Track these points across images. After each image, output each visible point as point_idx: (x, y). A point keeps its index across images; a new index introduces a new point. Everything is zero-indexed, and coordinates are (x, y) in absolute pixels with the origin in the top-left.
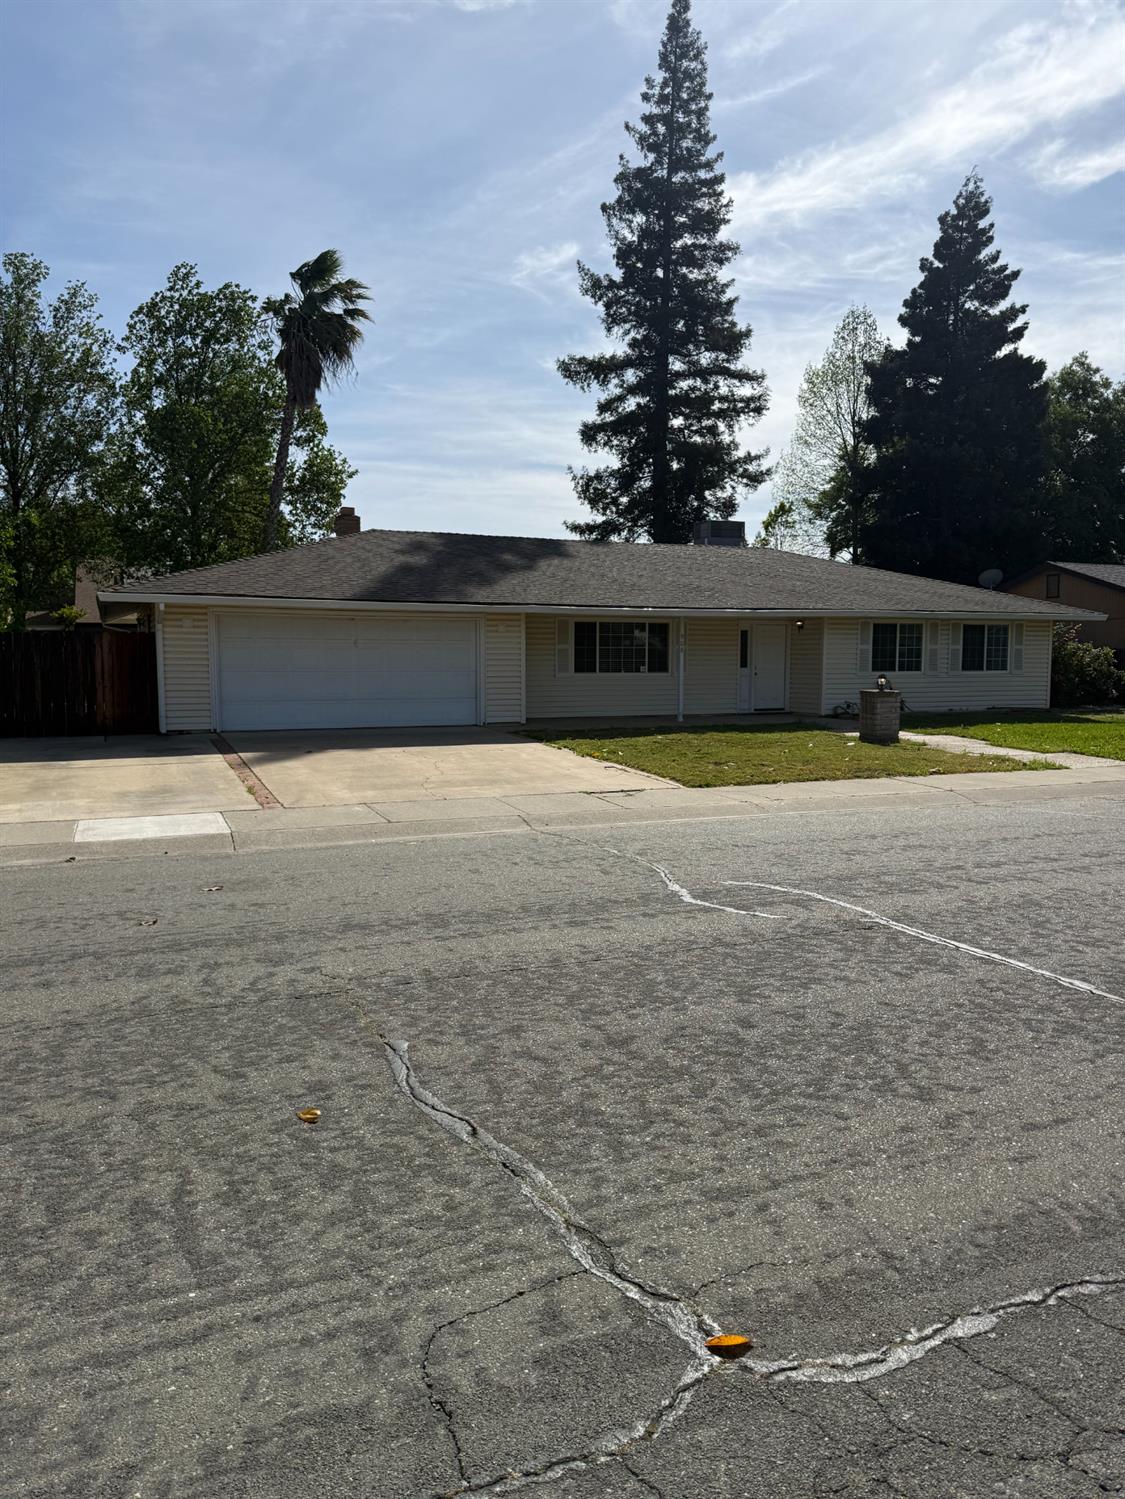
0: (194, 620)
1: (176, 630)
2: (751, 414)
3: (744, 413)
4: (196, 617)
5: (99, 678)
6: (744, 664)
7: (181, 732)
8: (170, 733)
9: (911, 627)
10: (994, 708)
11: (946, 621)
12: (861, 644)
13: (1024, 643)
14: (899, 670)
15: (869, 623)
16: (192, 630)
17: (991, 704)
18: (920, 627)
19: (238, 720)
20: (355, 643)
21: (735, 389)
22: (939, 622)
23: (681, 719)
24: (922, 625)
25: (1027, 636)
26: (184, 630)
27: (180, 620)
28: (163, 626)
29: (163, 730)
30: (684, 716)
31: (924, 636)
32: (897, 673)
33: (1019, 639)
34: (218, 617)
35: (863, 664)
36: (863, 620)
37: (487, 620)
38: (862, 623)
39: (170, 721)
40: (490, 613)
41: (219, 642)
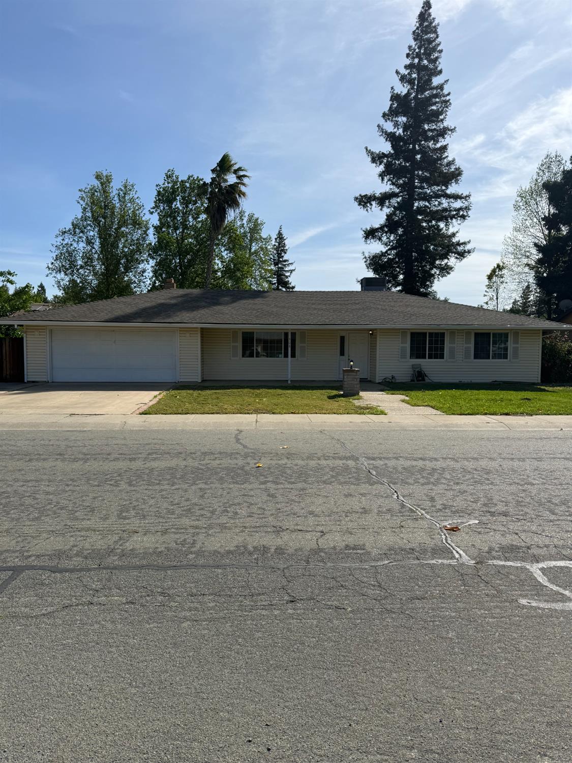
0: (40, 332)
1: (33, 336)
2: (459, 218)
3: (455, 218)
4: (40, 330)
5: (4, 358)
6: (342, 354)
7: (33, 382)
8: (28, 382)
9: (437, 334)
10: (496, 381)
11: (460, 331)
12: (401, 343)
13: (520, 343)
14: (429, 358)
15: (407, 332)
16: (39, 336)
17: (495, 379)
18: (443, 335)
19: (60, 377)
20: (115, 342)
21: (451, 204)
22: (456, 331)
23: (289, 382)
24: (444, 333)
25: (521, 339)
26: (35, 336)
27: (34, 332)
28: (26, 335)
29: (26, 381)
30: (291, 381)
31: (446, 339)
32: (427, 360)
33: (516, 341)
34: (51, 330)
35: (403, 356)
36: (402, 330)
37: (180, 331)
38: (402, 332)
39: (29, 377)
40: (180, 328)
41: (51, 342)
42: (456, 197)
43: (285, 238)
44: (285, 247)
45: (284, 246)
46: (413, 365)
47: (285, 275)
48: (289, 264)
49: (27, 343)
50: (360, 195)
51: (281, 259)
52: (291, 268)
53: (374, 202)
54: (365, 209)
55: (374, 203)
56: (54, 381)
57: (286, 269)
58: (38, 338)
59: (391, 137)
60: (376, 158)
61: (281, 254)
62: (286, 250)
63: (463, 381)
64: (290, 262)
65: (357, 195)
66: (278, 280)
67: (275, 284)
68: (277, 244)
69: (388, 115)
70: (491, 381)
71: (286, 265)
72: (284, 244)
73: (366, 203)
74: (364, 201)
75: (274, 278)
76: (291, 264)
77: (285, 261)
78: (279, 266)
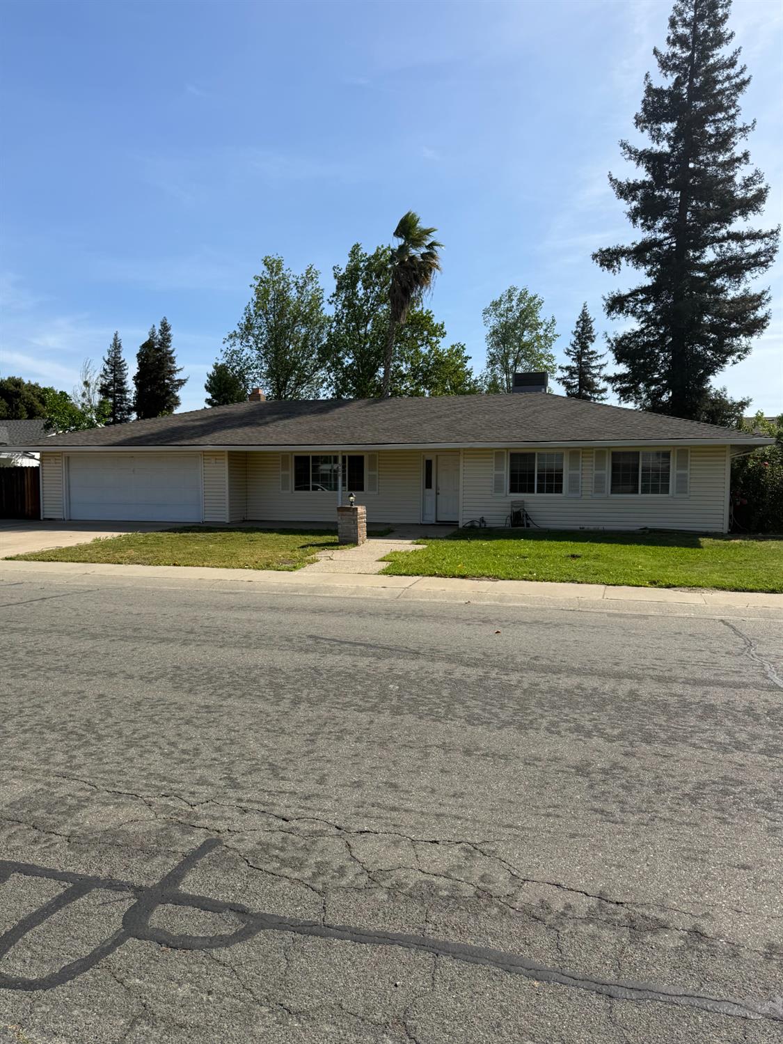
4: (57, 458)
6: (428, 485)
7: (49, 519)
8: (45, 519)
9: (550, 456)
11: (587, 451)
12: (494, 470)
14: (538, 492)
16: (54, 465)
18: (559, 456)
19: (78, 514)
20: (133, 471)
22: (580, 450)
24: (562, 453)
25: (691, 460)
27: (50, 460)
28: (42, 463)
29: (42, 518)
31: (564, 463)
32: (536, 494)
33: (683, 465)
34: (68, 457)
35: (498, 487)
36: (496, 451)
37: (204, 455)
38: (496, 453)
39: (45, 513)
40: (204, 452)
41: (68, 471)
42: (754, 236)
43: (591, 320)
44: (592, 332)
45: (590, 331)
46: (512, 502)
47: (591, 374)
48: (598, 356)
49: (43, 473)
50: (600, 250)
51: (586, 351)
52: (600, 362)
53: (624, 258)
54: (611, 271)
55: (623, 260)
56: (72, 518)
57: (593, 364)
58: (54, 467)
59: (645, 157)
60: (625, 191)
61: (585, 343)
62: (594, 336)
63: (586, 527)
64: (599, 354)
65: (596, 251)
66: (580, 381)
67: (575, 386)
68: (579, 329)
69: (644, 122)
70: (638, 528)
71: (592, 358)
72: (591, 328)
73: (611, 261)
74: (608, 258)
75: (575, 378)
76: (600, 356)
77: (593, 353)
78: (583, 360)
